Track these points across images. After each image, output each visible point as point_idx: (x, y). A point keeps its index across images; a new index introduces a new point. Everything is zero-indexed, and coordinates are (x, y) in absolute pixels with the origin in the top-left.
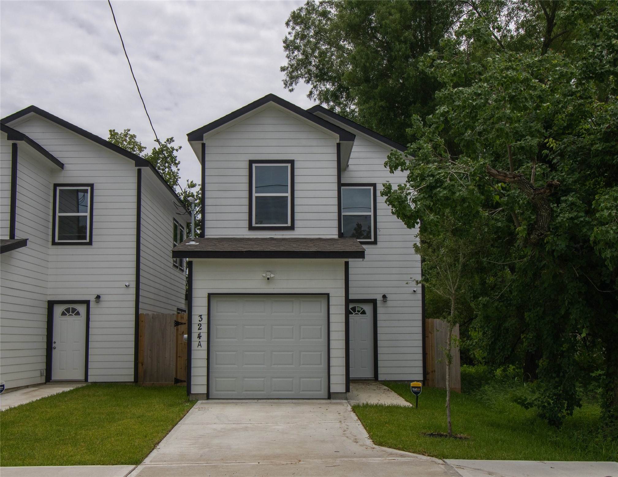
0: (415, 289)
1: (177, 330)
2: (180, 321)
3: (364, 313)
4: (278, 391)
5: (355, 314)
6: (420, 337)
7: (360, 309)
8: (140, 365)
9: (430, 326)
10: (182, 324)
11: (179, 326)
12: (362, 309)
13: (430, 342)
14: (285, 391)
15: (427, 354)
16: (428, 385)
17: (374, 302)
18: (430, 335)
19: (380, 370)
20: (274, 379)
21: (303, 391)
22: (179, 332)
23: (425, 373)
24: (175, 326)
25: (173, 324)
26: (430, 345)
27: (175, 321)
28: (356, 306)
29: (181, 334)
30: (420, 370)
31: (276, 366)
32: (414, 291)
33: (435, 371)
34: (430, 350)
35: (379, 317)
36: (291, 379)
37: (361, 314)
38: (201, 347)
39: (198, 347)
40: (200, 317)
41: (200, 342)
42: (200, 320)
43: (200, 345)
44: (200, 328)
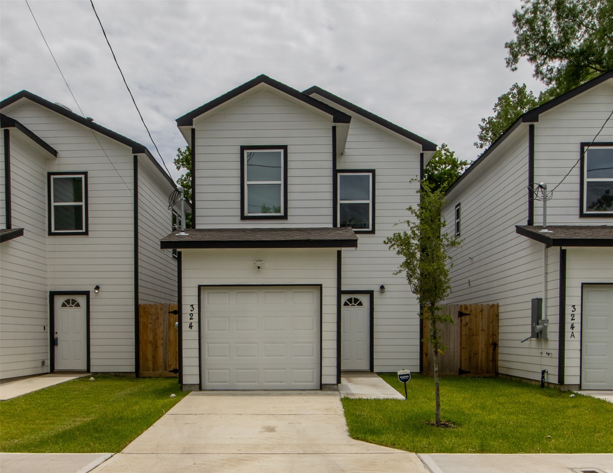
1: (461, 321)
2: (464, 311)
8: (424, 356)
10: (466, 314)
11: (463, 317)
22: (463, 323)
24: (459, 317)
25: (457, 314)
27: (459, 312)
29: (465, 325)
38: (574, 337)
39: (571, 338)
40: (573, 307)
41: (573, 332)
42: (574, 310)
43: (574, 336)
44: (573, 318)
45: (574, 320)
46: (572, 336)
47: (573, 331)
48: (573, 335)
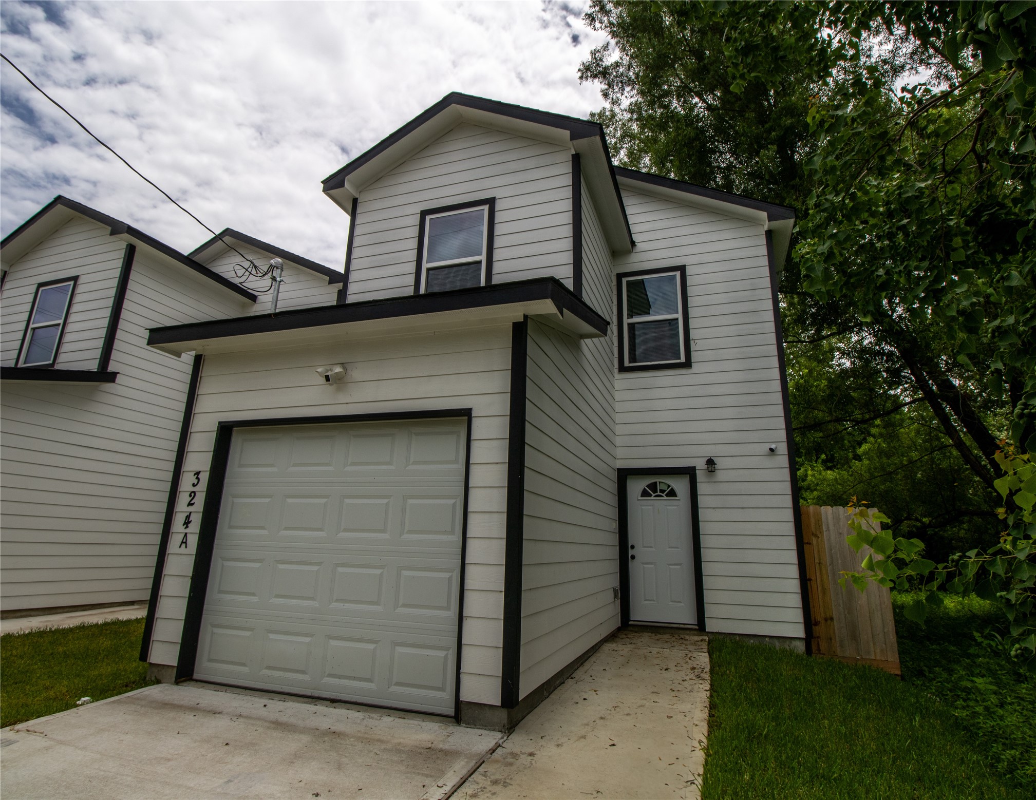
0: (773, 446)
3: (672, 493)
4: (340, 677)
5: (655, 496)
6: (791, 543)
7: (664, 487)
9: (812, 520)
12: (669, 486)
13: (816, 556)
14: (354, 678)
15: (810, 580)
16: (819, 650)
17: (690, 473)
18: (814, 540)
19: (709, 611)
20: (333, 643)
21: (398, 684)
23: (809, 622)
26: (817, 561)
28: (658, 480)
30: (797, 615)
31: (340, 605)
32: (771, 450)
33: (832, 619)
34: (818, 574)
35: (702, 501)
36: (371, 646)
37: (667, 495)
38: (186, 547)
39: (180, 547)
40: (196, 476)
41: (186, 534)
42: (196, 482)
43: (186, 543)
44: (192, 502)
45: (193, 504)
46: (182, 542)
47: (187, 531)
48: (184, 542)
